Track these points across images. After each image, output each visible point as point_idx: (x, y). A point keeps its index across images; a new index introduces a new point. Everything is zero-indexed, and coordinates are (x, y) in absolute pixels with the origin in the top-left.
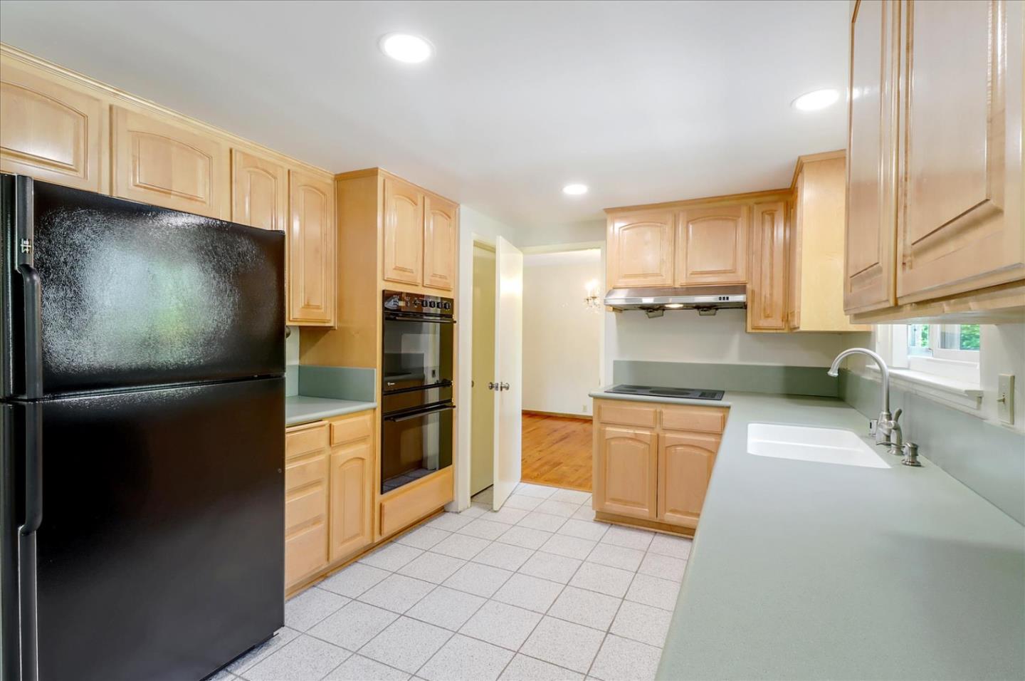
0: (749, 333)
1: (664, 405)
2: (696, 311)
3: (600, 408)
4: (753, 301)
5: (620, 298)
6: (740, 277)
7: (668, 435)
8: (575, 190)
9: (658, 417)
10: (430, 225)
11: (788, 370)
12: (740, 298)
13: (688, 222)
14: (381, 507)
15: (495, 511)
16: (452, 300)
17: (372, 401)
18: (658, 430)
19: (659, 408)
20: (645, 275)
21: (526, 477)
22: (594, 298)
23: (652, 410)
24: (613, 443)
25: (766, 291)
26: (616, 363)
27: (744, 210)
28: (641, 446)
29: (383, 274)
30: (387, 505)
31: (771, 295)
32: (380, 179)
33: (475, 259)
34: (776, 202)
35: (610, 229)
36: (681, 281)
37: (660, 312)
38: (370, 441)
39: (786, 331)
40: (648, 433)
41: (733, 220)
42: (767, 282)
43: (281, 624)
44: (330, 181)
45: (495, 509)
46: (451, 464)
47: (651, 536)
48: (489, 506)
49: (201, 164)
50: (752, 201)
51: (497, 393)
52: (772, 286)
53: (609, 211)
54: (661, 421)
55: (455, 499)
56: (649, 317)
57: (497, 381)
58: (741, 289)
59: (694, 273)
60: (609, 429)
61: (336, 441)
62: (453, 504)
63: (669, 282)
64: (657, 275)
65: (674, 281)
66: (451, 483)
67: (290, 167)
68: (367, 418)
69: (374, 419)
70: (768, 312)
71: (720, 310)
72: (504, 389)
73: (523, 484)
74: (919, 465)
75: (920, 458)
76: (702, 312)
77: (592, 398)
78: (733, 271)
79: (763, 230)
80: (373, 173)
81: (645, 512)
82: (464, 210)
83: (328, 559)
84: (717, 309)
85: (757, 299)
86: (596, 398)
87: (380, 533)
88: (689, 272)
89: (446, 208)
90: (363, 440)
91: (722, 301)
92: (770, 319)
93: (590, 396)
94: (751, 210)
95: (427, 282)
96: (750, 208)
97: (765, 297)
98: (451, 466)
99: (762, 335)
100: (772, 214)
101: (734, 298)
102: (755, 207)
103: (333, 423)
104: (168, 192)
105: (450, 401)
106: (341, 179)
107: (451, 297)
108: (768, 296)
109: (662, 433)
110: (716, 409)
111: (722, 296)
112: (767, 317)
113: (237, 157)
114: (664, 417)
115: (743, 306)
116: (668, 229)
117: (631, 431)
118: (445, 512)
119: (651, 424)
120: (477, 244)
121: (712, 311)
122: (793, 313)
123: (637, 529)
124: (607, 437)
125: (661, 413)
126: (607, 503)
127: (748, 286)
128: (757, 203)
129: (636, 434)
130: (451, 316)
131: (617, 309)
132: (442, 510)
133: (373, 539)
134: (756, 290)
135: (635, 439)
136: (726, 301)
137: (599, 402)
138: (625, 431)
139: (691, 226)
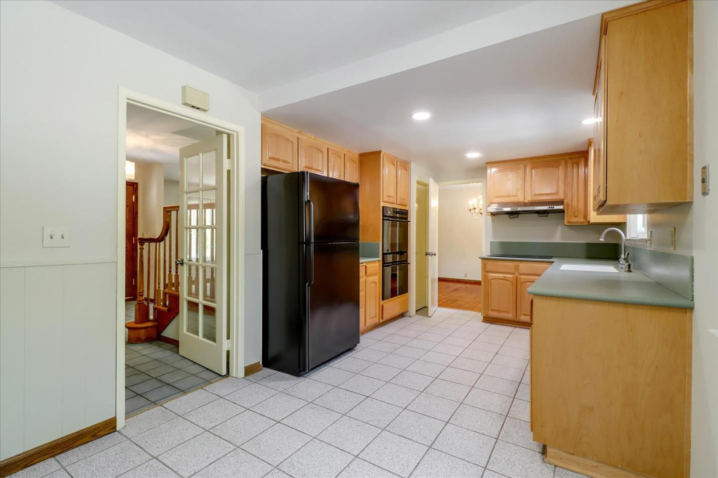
0: (566, 225)
1: (520, 262)
2: (536, 215)
3: (485, 264)
4: (568, 209)
5: (493, 208)
6: (561, 196)
7: (522, 277)
8: (473, 155)
9: (517, 268)
10: (399, 173)
11: (588, 244)
12: (561, 207)
13: (532, 169)
14: (382, 306)
15: (430, 317)
16: (408, 211)
17: (379, 257)
18: (517, 274)
19: (517, 263)
20: (509, 196)
21: (439, 305)
22: (474, 209)
23: (514, 264)
24: (492, 281)
25: (575, 203)
26: (491, 243)
27: (563, 162)
28: (508, 283)
29: (383, 199)
30: (384, 305)
31: (578, 205)
32: (382, 155)
33: (417, 189)
34: (580, 158)
35: (489, 171)
36: (529, 199)
37: (516, 215)
38: (378, 274)
39: (586, 224)
40: (511, 276)
41: (556, 167)
42: (575, 199)
43: (359, 343)
44: (357, 157)
45: (429, 315)
46: (407, 292)
47: (513, 328)
48: (426, 314)
49: (320, 155)
50: (566, 157)
51: (430, 257)
52: (578, 202)
53: (488, 163)
54: (518, 270)
55: (409, 310)
56: (511, 218)
57: (430, 251)
58: (561, 202)
59: (535, 195)
60: (490, 274)
61: (368, 273)
62: (408, 312)
63: (521, 200)
64: (515, 196)
65: (524, 199)
66: (407, 302)
67: (345, 153)
68: (377, 264)
69: (379, 265)
70: (576, 214)
71: (550, 214)
72: (433, 256)
73: (439, 308)
74: (631, 271)
75: (632, 269)
76: (540, 215)
77: (481, 259)
78: (557, 194)
79: (573, 172)
80: (379, 152)
81: (510, 316)
82: (413, 166)
83: (365, 325)
84: (548, 213)
85: (570, 207)
86: (483, 259)
87: (382, 318)
88: (533, 194)
89: (405, 165)
90: (375, 274)
91: (551, 209)
92: (577, 218)
93: (480, 258)
94: (566, 163)
95: (398, 202)
96: (566, 161)
97: (574, 207)
98: (407, 294)
99: (572, 226)
100: (578, 165)
101: (556, 207)
102: (569, 160)
103: (368, 265)
104: (311, 169)
105: (407, 261)
106: (361, 155)
107: (407, 209)
108: (576, 206)
109: (518, 276)
110: (548, 263)
111: (551, 207)
112: (576, 217)
113: (330, 151)
114: (520, 268)
115: (562, 211)
116: (521, 172)
117: (502, 275)
118: (404, 316)
119: (513, 271)
120: (418, 183)
121: (546, 215)
122: (587, 214)
123: (505, 325)
124: (489, 279)
125: (518, 266)
126: (490, 312)
127: (565, 201)
128: (570, 158)
129: (505, 277)
130: (407, 219)
131: (493, 214)
132: (402, 315)
133: (379, 321)
134: (570, 203)
135: (504, 279)
136: (553, 209)
137: (485, 261)
138: (499, 275)
139: (533, 171)
